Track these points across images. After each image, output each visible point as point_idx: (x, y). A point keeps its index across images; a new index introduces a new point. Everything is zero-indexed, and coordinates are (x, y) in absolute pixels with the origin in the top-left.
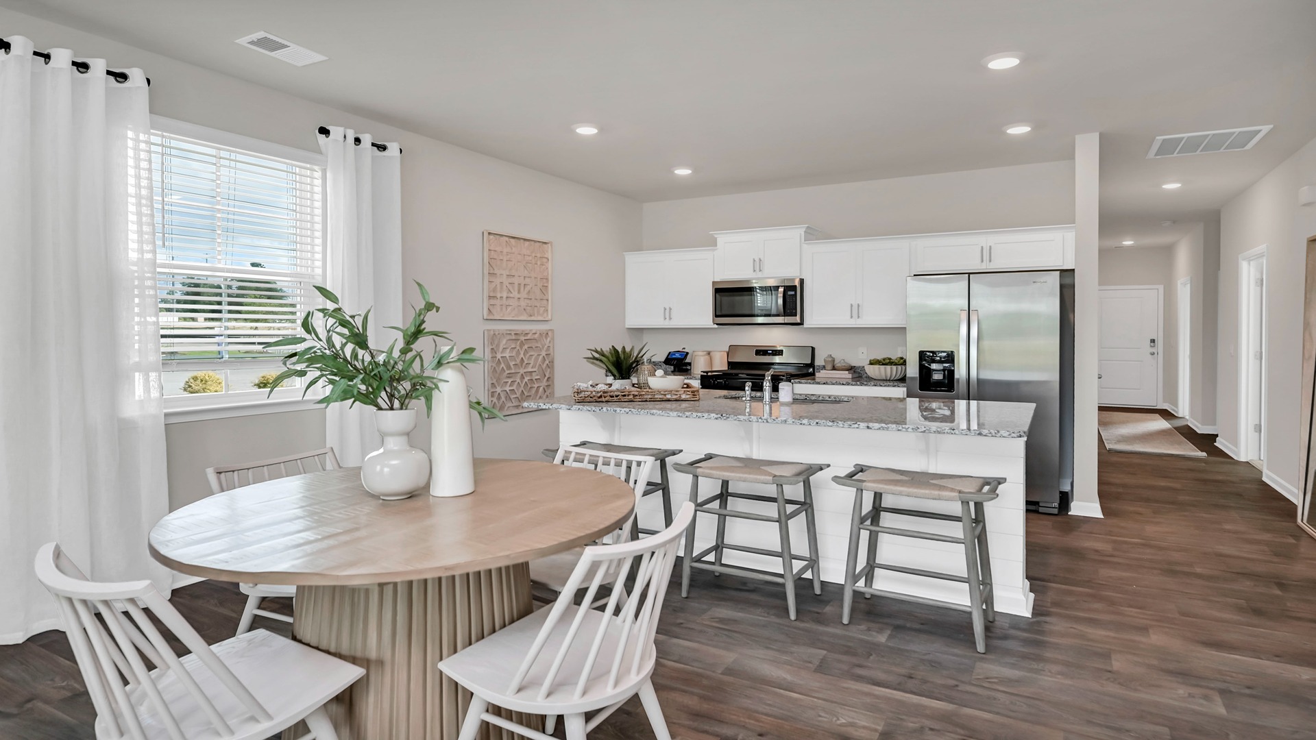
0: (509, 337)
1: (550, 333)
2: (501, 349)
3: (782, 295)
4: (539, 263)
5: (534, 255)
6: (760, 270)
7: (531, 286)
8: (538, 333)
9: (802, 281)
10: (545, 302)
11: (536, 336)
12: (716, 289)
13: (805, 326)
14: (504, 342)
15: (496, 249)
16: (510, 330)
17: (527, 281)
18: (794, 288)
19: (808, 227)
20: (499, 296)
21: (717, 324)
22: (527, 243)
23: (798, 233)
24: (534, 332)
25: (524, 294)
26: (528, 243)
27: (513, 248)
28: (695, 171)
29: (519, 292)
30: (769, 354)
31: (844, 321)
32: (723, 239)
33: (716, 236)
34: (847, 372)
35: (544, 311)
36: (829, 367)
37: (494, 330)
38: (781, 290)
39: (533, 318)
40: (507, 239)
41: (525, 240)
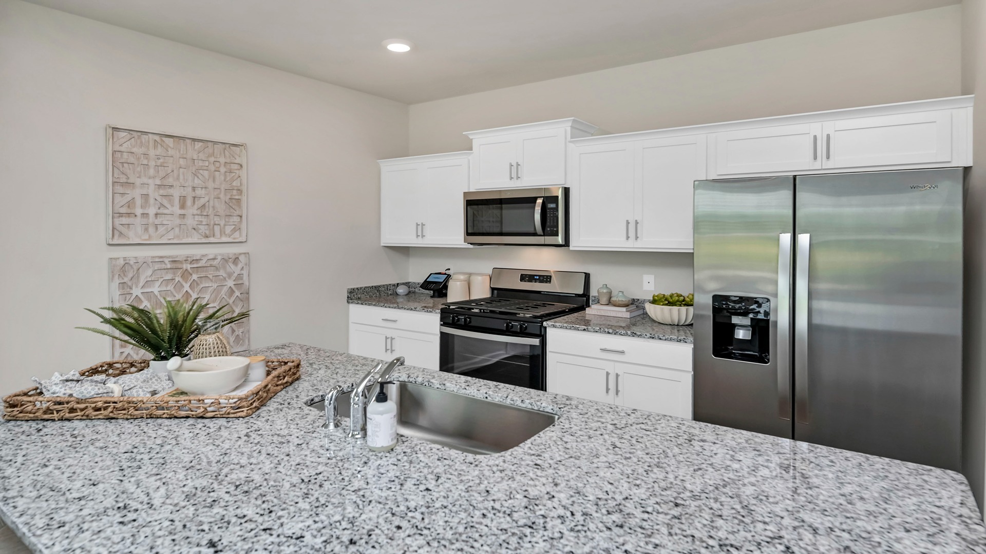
0: (157, 266)
1: (242, 258)
2: (141, 284)
3: (540, 208)
4: (223, 170)
5: (212, 159)
6: (518, 178)
7: (206, 199)
8: (219, 258)
9: (566, 191)
10: (236, 219)
11: (215, 263)
12: (467, 201)
13: (571, 248)
14: (149, 272)
15: (134, 150)
16: (161, 257)
17: (199, 192)
18: (555, 199)
19: (574, 120)
20: (139, 211)
21: (471, 244)
22: (198, 145)
23: (561, 129)
24: (211, 257)
25: (191, 210)
26: (201, 144)
27: (169, 149)
28: (415, 49)
29: (183, 206)
30: (536, 281)
31: (617, 242)
32: (480, 139)
33: (471, 137)
34: (624, 309)
35: (234, 230)
36: (604, 300)
37: (125, 259)
38: (540, 201)
39: (212, 240)
40: (157, 138)
41: (194, 140)
